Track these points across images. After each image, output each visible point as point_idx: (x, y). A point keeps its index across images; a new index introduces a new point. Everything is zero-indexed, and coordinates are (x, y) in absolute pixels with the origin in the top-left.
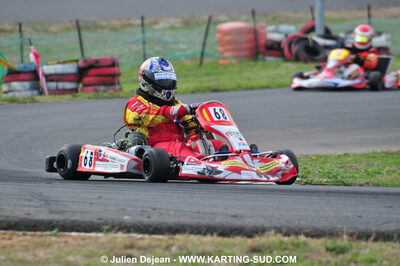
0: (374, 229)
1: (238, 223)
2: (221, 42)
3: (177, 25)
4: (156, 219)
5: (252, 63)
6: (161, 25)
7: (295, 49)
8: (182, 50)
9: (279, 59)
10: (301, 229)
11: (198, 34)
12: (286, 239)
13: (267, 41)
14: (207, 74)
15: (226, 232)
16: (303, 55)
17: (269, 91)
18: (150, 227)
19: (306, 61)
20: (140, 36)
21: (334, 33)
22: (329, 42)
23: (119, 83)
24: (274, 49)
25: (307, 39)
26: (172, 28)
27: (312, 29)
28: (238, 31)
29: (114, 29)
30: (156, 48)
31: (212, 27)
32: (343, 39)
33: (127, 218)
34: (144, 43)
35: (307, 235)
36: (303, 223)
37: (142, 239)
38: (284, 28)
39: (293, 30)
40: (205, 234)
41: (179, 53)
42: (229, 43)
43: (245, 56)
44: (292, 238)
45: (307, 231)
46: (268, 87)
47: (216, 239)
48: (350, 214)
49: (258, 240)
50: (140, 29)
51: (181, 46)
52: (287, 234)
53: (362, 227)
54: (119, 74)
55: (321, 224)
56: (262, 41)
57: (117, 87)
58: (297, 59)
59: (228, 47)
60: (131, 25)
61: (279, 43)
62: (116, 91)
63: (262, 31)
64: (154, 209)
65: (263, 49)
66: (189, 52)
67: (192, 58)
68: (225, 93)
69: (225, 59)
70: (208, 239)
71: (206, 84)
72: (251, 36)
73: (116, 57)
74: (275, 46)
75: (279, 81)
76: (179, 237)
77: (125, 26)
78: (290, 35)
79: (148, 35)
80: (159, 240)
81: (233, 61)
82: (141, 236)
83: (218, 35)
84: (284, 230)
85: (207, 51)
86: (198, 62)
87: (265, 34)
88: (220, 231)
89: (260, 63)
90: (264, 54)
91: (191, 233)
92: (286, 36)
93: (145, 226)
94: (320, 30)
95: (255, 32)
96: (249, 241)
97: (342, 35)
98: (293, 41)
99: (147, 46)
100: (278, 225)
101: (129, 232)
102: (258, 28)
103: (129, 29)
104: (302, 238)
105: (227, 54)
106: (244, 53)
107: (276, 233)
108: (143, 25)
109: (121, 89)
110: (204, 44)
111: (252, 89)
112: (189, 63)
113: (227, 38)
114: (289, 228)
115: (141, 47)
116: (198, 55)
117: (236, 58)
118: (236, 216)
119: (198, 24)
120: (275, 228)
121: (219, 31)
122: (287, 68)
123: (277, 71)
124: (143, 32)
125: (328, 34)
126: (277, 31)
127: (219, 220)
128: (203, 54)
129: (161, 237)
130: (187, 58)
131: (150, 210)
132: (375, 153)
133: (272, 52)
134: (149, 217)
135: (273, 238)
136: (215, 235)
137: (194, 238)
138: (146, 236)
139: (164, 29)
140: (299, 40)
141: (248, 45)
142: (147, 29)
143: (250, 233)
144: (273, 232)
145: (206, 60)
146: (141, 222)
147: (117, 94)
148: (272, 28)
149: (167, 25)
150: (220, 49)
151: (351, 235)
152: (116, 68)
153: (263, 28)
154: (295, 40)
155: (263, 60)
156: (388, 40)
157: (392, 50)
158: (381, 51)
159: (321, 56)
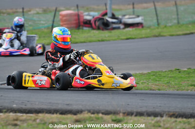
0: (135, 110)
1: (69, 108)
2: (61, 20)
3: (41, 12)
4: (29, 106)
5: (77, 31)
6: (32, 12)
7: (97, 24)
8: (43, 24)
9: (90, 29)
10: (100, 111)
11: (50, 16)
12: (92, 115)
13: (86, 19)
15: (63, 112)
16: (102, 26)
17: (85, 44)
18: (26, 110)
19: (103, 30)
21: (117, 16)
22: (114, 20)
24: (88, 23)
25: (103, 19)
26: (38, 13)
27: (106, 14)
28: (70, 15)
29: (9, 14)
30: (30, 23)
31: (57, 13)
32: (121, 19)
33: (15, 106)
35: (103, 113)
36: (101, 108)
37: (22, 116)
38: (92, 13)
39: (96, 14)
40: (53, 114)
41: (41, 26)
42: (65, 21)
43: (73, 27)
44: (96, 115)
45: (103, 111)
46: (85, 42)
47: (58, 116)
48: (124, 104)
49: (79, 116)
50: (22, 14)
51: (42, 22)
52: (93, 113)
53: (129, 110)
55: (110, 108)
56: (82, 20)
58: (99, 28)
59: (65, 23)
60: (17, 12)
61: (90, 21)
63: (81, 15)
64: (28, 101)
65: (82, 24)
66: (46, 25)
67: (48, 28)
70: (55, 116)
72: (76, 17)
74: (88, 22)
75: (90, 39)
76: (40, 115)
77: (14, 12)
78: (95, 17)
79: (26, 17)
80: (30, 116)
82: (22, 114)
83: (60, 17)
84: (92, 111)
86: (50, 30)
87: (83, 16)
88: (60, 112)
89: (81, 30)
90: (83, 26)
91: (46, 113)
92: (93, 17)
93: (24, 110)
94: (109, 15)
95: (78, 15)
96: (75, 117)
97: (120, 17)
98: (97, 19)
100: (88, 109)
101: (16, 112)
102: (79, 13)
104: (100, 115)
107: (88, 112)
108: (23, 12)
110: (53, 21)
111: (76, 43)
112: (46, 30)
113: (64, 18)
114: (94, 110)
116: (51, 27)
119: (50, 12)
120: (87, 110)
121: (61, 15)
122: (93, 33)
123: (89, 34)
125: (113, 17)
126: (89, 15)
127: (60, 107)
129: (31, 115)
130: (45, 28)
132: (136, 74)
133: (87, 25)
134: (26, 105)
135: (86, 115)
136: (58, 114)
137: (48, 115)
138: (24, 114)
139: (34, 14)
140: (100, 19)
141: (75, 22)
142: (25, 14)
143: (75, 113)
144: (86, 112)
146: (22, 108)
148: (86, 13)
149: (35, 12)
150: (61, 24)
151: (124, 113)
153: (82, 13)
154: (98, 19)
155: (82, 29)
156: (142, 19)
157: (145, 24)
158: (139, 25)
159: (110, 27)
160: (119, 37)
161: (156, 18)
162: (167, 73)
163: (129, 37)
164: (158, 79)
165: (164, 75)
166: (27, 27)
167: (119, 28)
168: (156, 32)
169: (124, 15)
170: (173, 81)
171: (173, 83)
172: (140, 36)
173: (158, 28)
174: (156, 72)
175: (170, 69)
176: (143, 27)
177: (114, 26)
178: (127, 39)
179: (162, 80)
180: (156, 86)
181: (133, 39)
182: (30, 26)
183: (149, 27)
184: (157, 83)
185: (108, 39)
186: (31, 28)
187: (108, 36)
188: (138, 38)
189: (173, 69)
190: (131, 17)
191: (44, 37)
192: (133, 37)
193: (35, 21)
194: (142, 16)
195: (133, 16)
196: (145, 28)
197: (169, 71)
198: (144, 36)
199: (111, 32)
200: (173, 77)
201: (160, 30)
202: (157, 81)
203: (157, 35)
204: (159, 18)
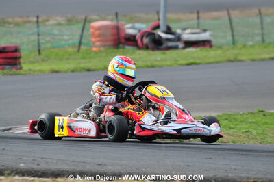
1: (102, 169)
2: (93, 35)
3: (63, 22)
4: (43, 166)
5: (115, 50)
6: (52, 22)
7: (145, 41)
8: (66, 40)
9: (135, 48)
11: (77, 28)
13: (128, 34)
14: (83, 58)
16: (151, 45)
18: (39, 171)
19: (153, 50)
20: (35, 30)
21: (173, 30)
22: (170, 36)
23: (19, 63)
24: (131, 40)
25: (154, 34)
26: (59, 24)
27: (157, 27)
28: (106, 27)
29: (17, 24)
30: (47, 39)
31: (87, 25)
32: (180, 35)
33: (22, 165)
34: (39, 35)
36: (149, 170)
37: (33, 180)
38: (138, 25)
39: (145, 27)
41: (63, 43)
42: (99, 35)
43: (110, 46)
48: (182, 164)
50: (36, 25)
51: (65, 37)
54: (20, 58)
56: (122, 35)
57: (18, 67)
58: (147, 48)
59: (98, 39)
60: (29, 22)
61: (134, 36)
62: (17, 69)
63: (122, 27)
64: (42, 159)
65: (123, 41)
66: (71, 42)
67: (73, 46)
68: (96, 72)
69: (96, 47)
71: (82, 66)
72: (115, 31)
73: (18, 45)
74: (132, 38)
77: (25, 22)
78: (142, 31)
79: (42, 29)
81: (102, 49)
83: (91, 30)
85: (84, 41)
86: (77, 49)
87: (124, 30)
89: (121, 50)
90: (124, 44)
92: (140, 31)
93: (35, 171)
94: (163, 27)
95: (117, 29)
97: (179, 31)
99: (40, 37)
101: (23, 175)
102: (120, 25)
103: (28, 25)
104: (147, 181)
105: (98, 44)
106: (109, 43)
108: (38, 22)
109: (21, 68)
110: (81, 36)
112: (70, 50)
113: (97, 32)
115: (36, 37)
116: (77, 44)
117: (104, 46)
118: (100, 164)
119: (78, 22)
121: (92, 27)
122: (140, 54)
123: (133, 56)
124: (38, 27)
125: (169, 31)
126: (133, 28)
127: (89, 167)
128: (80, 44)
129: (46, 179)
130: (69, 46)
131: (39, 159)
133: (130, 43)
134: (38, 165)
139: (53, 25)
140: (149, 34)
141: (113, 38)
142: (41, 24)
145: (83, 48)
146: (32, 168)
147: (18, 72)
148: (129, 25)
149: (55, 22)
150: (93, 40)
152: (18, 53)
153: (123, 25)
154: (146, 34)
155: (123, 48)
156: (211, 35)
157: (214, 42)
158: (206, 43)
159: (164, 46)
160: (176, 61)
161: (230, 33)
162: (245, 116)
163: (192, 61)
164: (232, 126)
165: (242, 120)
166: (43, 44)
167: (176, 48)
168: (231, 54)
169: (184, 29)
170: (255, 129)
171: (254, 132)
172: (208, 61)
173: (233, 49)
174: (230, 115)
175: (251, 111)
176: (211, 46)
177: (170, 44)
178: (189, 64)
179: (238, 126)
180: (229, 137)
181: (197, 64)
182: (48, 42)
183: (220, 47)
184: (231, 131)
185: (159, 64)
186: (49, 45)
187: (161, 60)
188: (203, 64)
189: (256, 111)
190: (194, 31)
191: (68, 59)
192: (198, 61)
193: (55, 35)
194: (210, 30)
195: (198, 31)
196: (214, 48)
197: (249, 113)
198: (212, 60)
199: (165, 53)
200: (254, 123)
201: (236, 51)
202: (230, 128)
203: (232, 58)
204: (235, 33)
